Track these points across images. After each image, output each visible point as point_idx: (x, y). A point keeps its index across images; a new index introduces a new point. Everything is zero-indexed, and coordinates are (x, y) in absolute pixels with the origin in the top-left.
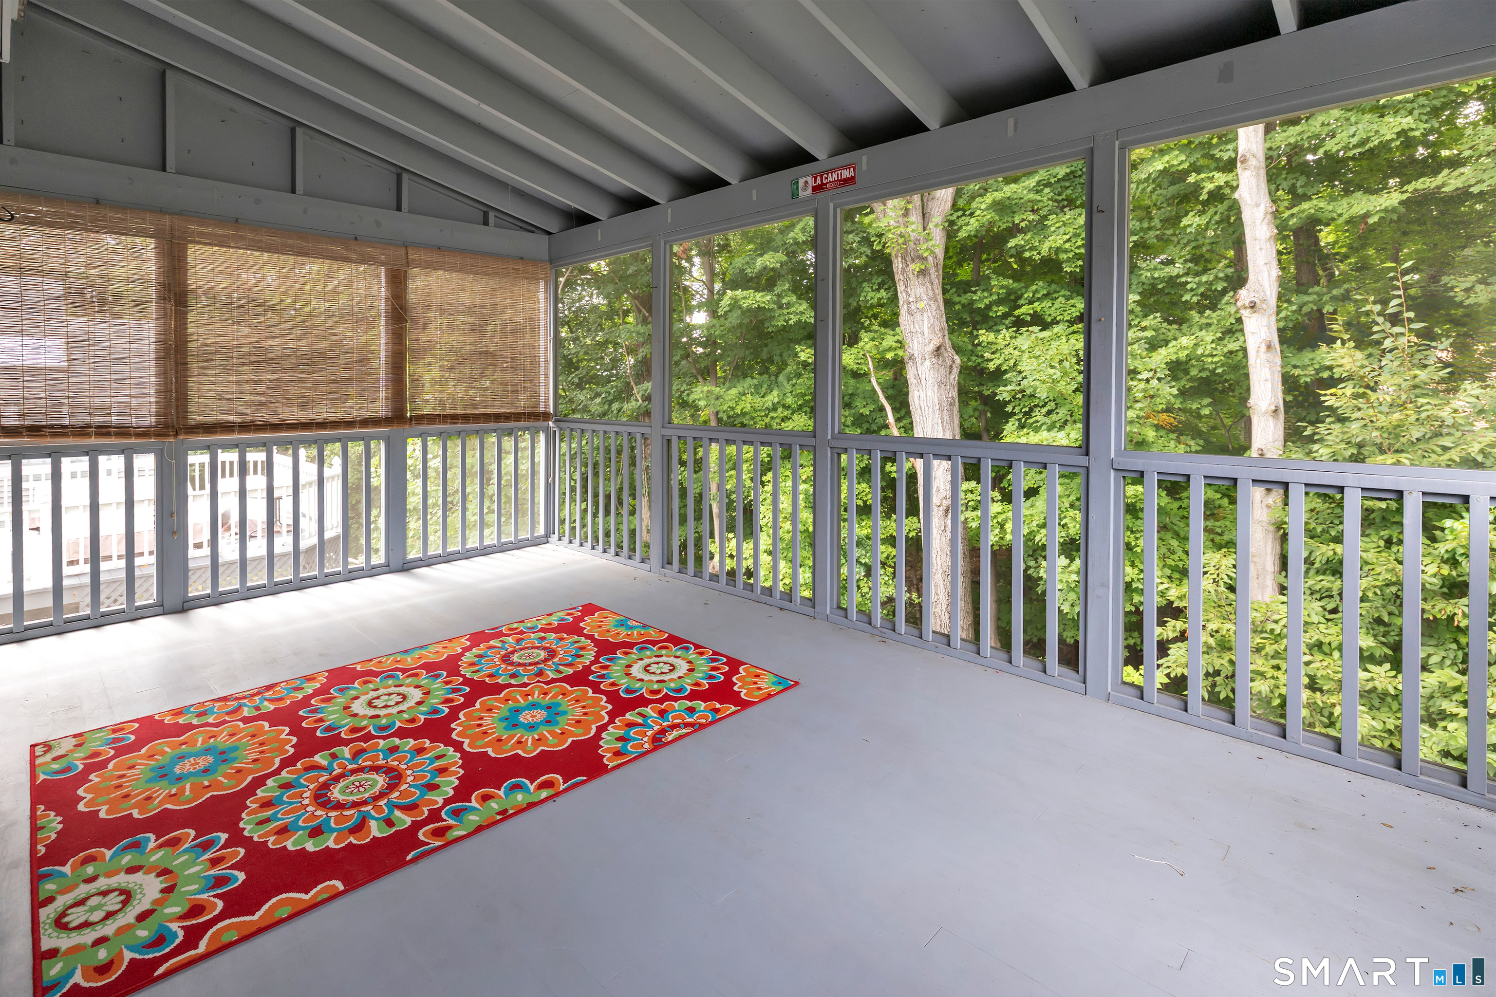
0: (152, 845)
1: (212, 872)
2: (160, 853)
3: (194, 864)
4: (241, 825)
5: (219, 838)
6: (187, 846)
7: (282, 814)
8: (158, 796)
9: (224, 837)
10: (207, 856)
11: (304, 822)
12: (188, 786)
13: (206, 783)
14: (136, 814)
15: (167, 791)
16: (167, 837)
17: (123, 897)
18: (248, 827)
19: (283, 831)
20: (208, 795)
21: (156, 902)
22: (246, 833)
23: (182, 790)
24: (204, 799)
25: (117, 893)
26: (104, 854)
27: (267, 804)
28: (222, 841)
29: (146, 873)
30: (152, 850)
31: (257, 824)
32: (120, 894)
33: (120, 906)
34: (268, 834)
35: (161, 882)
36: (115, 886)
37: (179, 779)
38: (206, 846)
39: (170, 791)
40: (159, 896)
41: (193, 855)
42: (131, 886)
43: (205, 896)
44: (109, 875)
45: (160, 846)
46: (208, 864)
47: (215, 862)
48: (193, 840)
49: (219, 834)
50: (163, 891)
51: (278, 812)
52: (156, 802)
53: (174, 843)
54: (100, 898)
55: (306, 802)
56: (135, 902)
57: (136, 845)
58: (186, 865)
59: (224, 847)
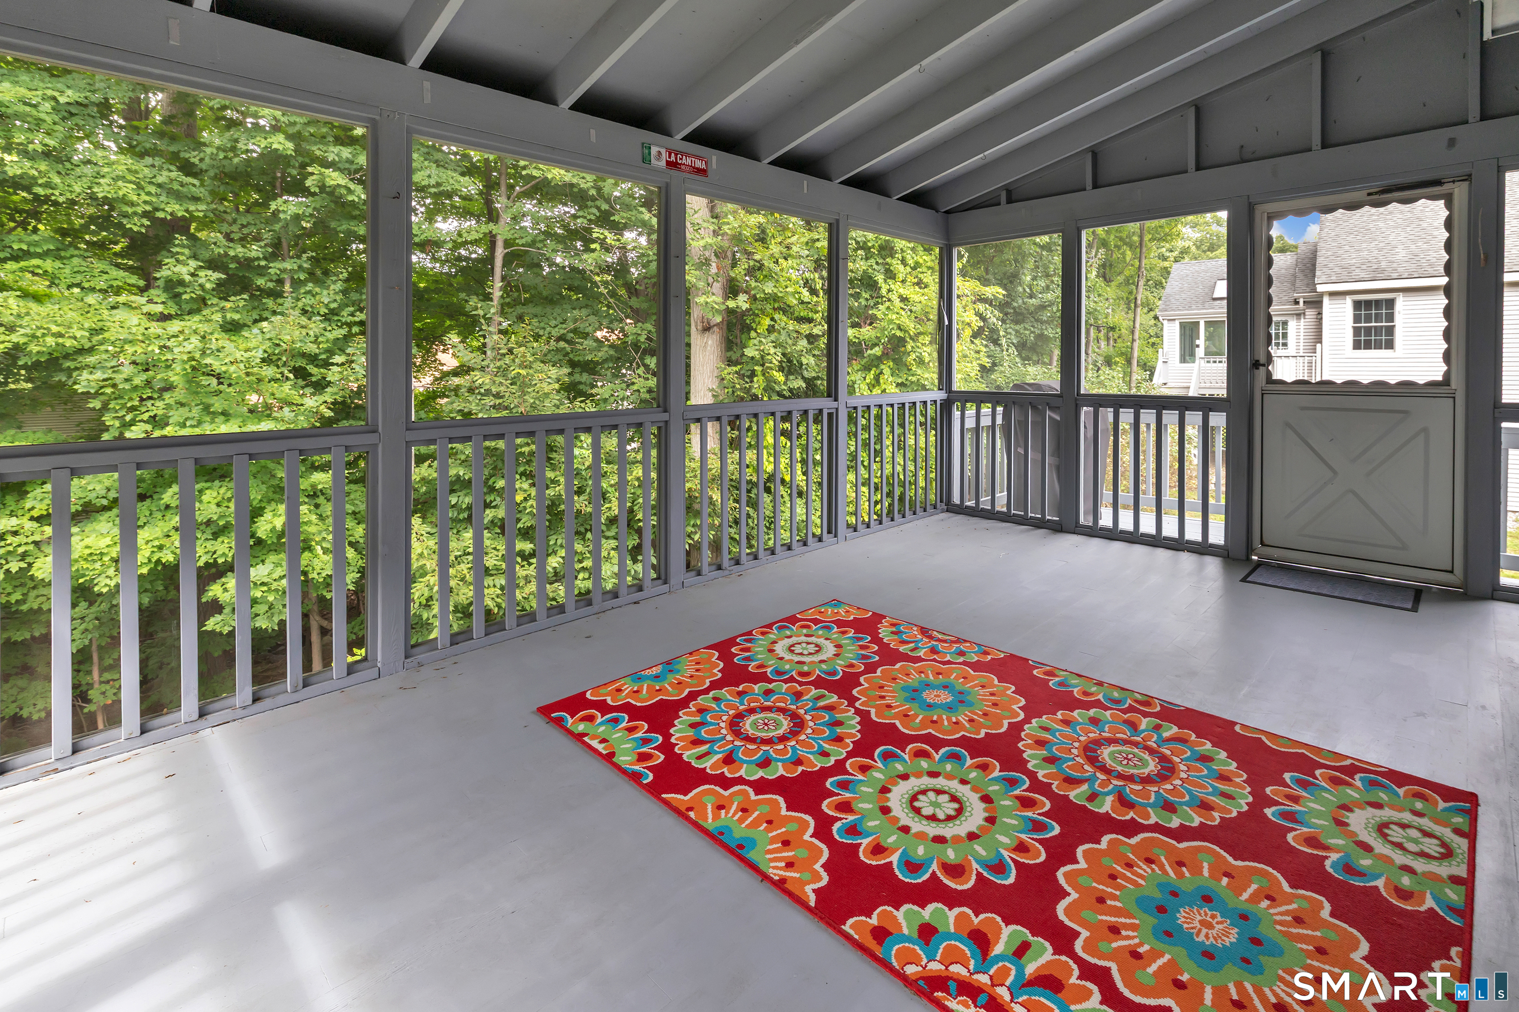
0: (1334, 856)
1: (1305, 794)
2: (1332, 842)
3: (1311, 811)
4: (1246, 808)
5: (1273, 814)
6: (1305, 830)
7: (1207, 788)
8: (1286, 913)
9: (1269, 812)
10: (1297, 808)
11: (1202, 771)
12: (1245, 896)
13: (1225, 880)
14: (1326, 912)
15: (1272, 911)
16: (1315, 852)
17: (1386, 831)
18: (1243, 802)
19: (1224, 778)
20: (1239, 863)
21: (1361, 808)
22: (1250, 799)
23: (1254, 899)
24: (1247, 863)
25: (1389, 838)
26: (1386, 886)
27: (1205, 806)
28: (1274, 809)
29: (1356, 835)
30: (1338, 851)
31: (1234, 798)
32: (1387, 835)
33: (1392, 826)
34: (1238, 786)
35: (1348, 817)
36: (1388, 846)
37: (1244, 917)
38: (1290, 816)
39: (1269, 907)
40: (1356, 809)
41: (1307, 817)
42: (1374, 835)
43: (1323, 784)
44: (1388, 860)
45: (1326, 848)
46: (1302, 801)
47: (1296, 799)
48: (1296, 830)
49: (1270, 817)
50: (1351, 810)
51: (1207, 794)
52: (1294, 906)
53: (1312, 841)
54: (1406, 845)
55: (1178, 782)
56: (1378, 819)
57: (1349, 869)
58: (1319, 815)
59: (1277, 803)
